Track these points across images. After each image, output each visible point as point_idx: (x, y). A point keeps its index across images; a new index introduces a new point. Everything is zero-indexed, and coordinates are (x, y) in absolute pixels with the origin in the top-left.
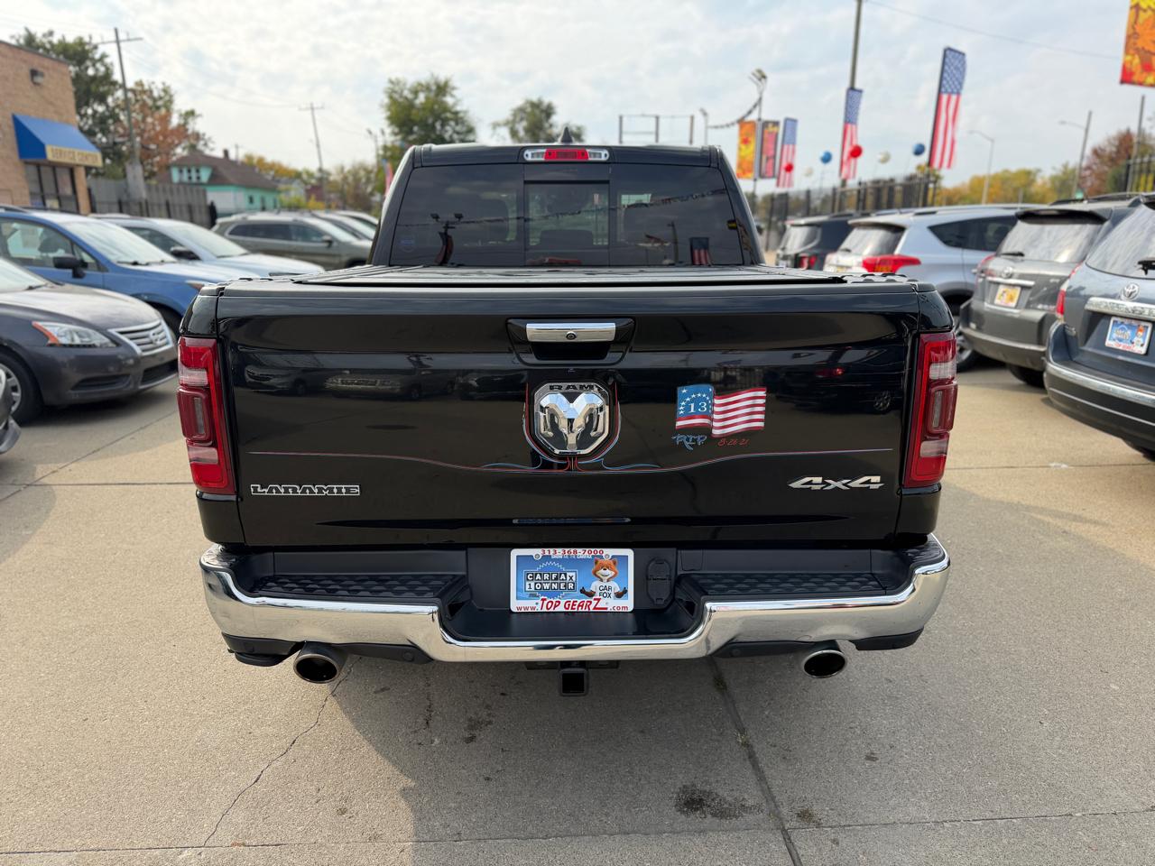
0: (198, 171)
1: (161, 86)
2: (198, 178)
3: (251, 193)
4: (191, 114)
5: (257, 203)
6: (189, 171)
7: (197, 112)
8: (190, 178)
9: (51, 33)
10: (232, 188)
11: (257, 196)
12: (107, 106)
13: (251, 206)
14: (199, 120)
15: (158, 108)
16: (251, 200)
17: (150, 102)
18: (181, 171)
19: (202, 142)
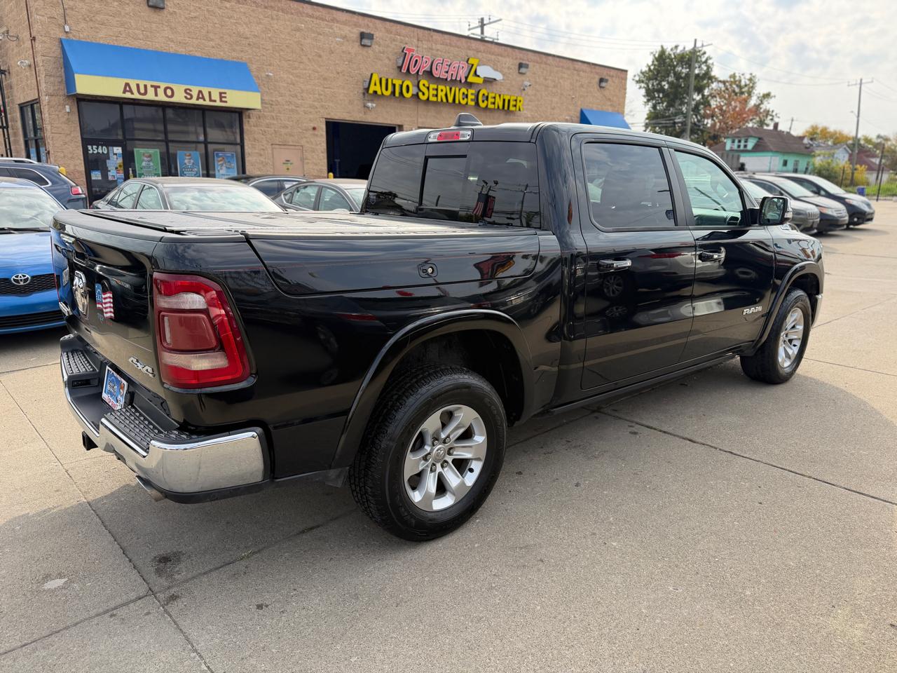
0: (746, 141)
1: (748, 76)
2: (745, 146)
3: (786, 158)
4: (767, 96)
5: (790, 166)
6: (740, 141)
7: (772, 94)
8: (739, 146)
9: (676, 47)
10: (770, 154)
11: (791, 161)
12: (703, 95)
13: (785, 168)
14: (772, 101)
15: (742, 93)
16: (785, 163)
17: (737, 90)
18: (733, 142)
19: (770, 117)
